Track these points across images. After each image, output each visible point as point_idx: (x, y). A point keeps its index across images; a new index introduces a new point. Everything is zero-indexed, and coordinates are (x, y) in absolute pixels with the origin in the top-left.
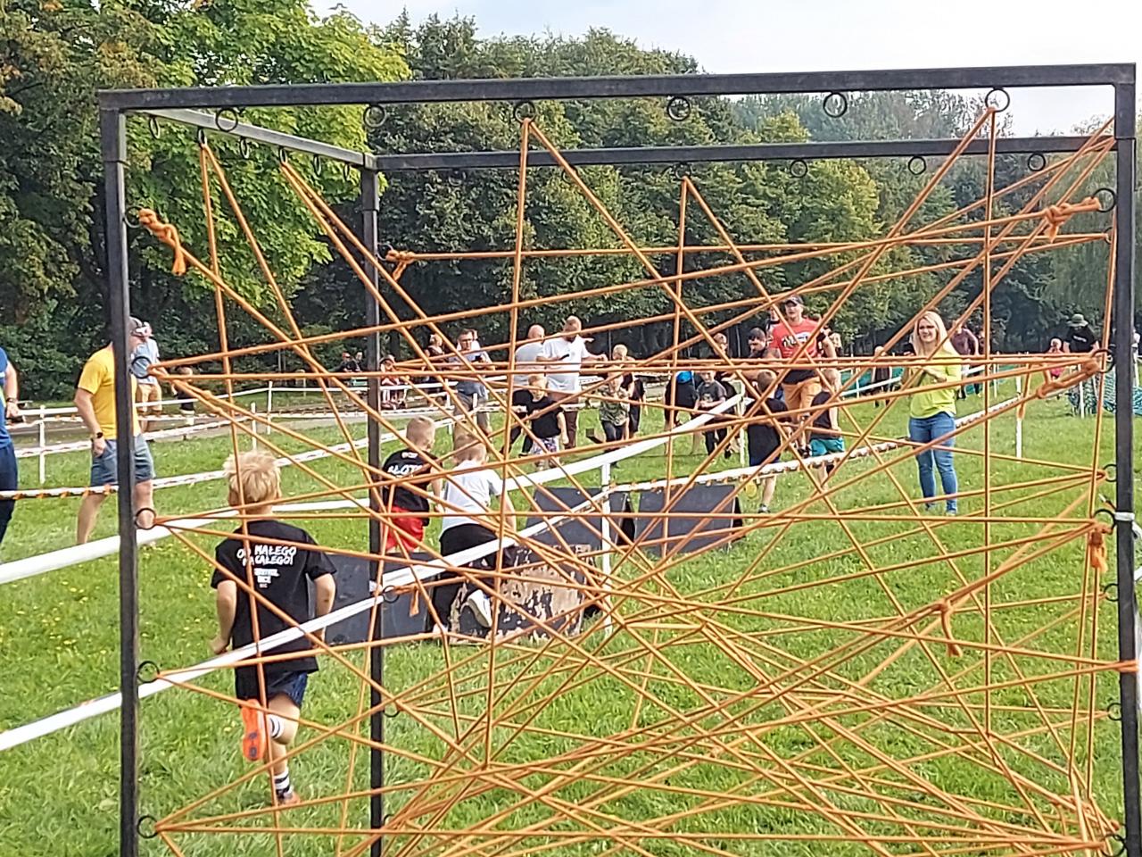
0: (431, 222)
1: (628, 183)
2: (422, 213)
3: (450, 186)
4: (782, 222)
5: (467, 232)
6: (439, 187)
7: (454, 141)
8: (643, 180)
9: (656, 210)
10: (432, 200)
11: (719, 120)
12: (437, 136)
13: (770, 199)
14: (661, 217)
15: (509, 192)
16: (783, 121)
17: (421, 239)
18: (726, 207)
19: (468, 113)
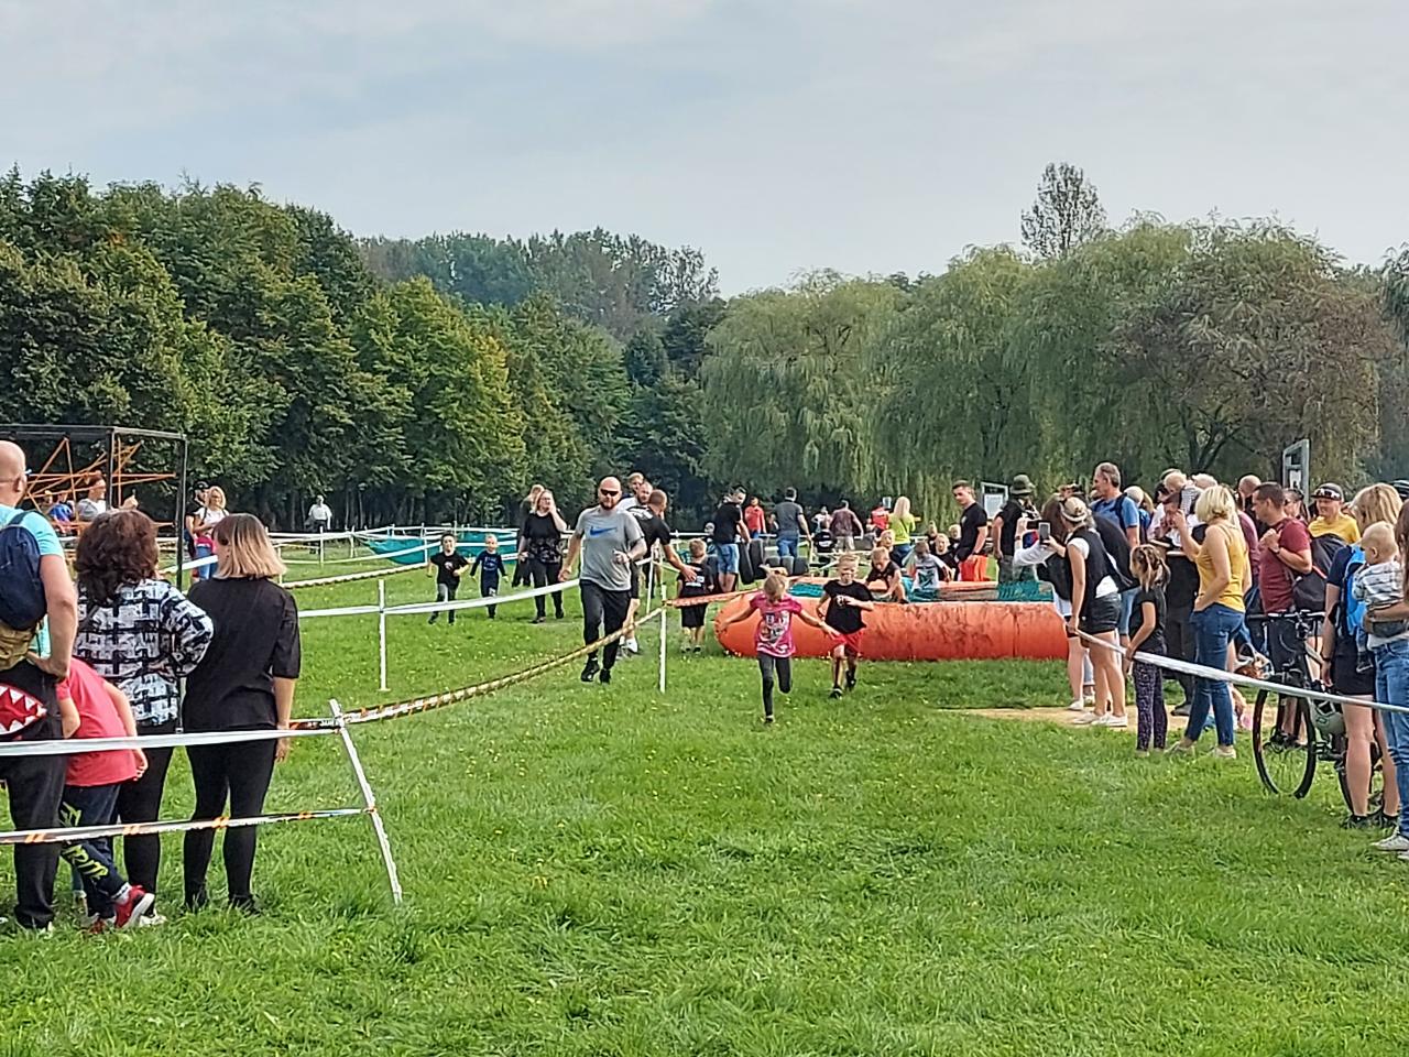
0: (26, 386)
1: (239, 347)
2: (17, 376)
3: (47, 351)
4: (409, 389)
5: (63, 396)
6: (35, 351)
7: (52, 308)
8: (257, 345)
9: (269, 376)
10: (27, 364)
11: (355, 281)
12: (35, 301)
13: (398, 365)
14: (274, 383)
15: (106, 358)
16: (413, 286)
17: (16, 402)
18: (339, 374)
19: (66, 282)
